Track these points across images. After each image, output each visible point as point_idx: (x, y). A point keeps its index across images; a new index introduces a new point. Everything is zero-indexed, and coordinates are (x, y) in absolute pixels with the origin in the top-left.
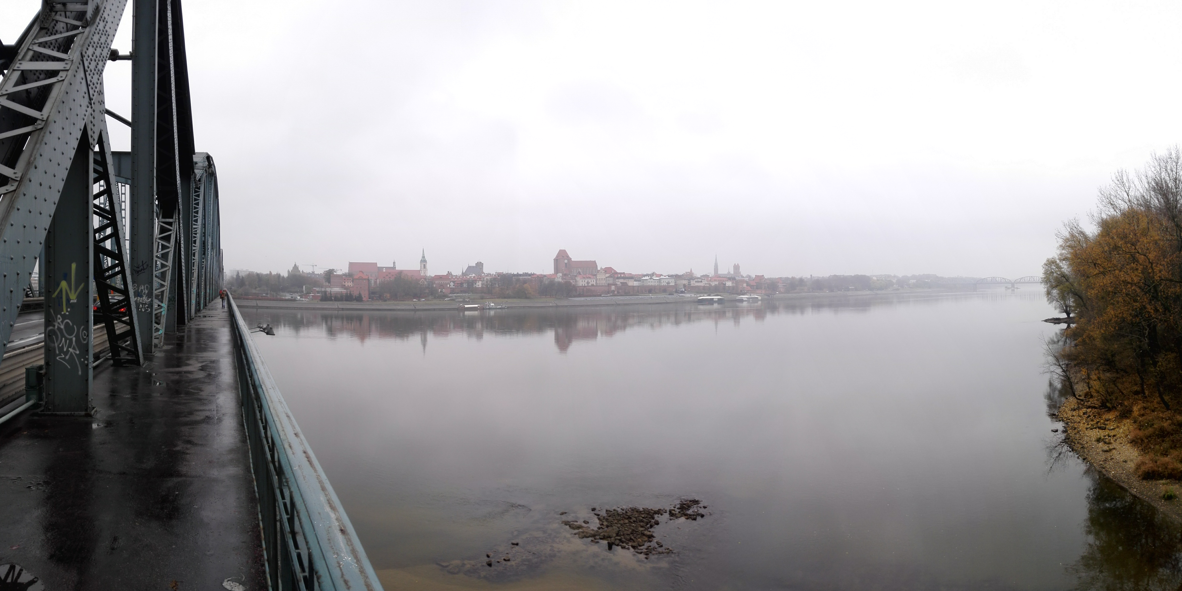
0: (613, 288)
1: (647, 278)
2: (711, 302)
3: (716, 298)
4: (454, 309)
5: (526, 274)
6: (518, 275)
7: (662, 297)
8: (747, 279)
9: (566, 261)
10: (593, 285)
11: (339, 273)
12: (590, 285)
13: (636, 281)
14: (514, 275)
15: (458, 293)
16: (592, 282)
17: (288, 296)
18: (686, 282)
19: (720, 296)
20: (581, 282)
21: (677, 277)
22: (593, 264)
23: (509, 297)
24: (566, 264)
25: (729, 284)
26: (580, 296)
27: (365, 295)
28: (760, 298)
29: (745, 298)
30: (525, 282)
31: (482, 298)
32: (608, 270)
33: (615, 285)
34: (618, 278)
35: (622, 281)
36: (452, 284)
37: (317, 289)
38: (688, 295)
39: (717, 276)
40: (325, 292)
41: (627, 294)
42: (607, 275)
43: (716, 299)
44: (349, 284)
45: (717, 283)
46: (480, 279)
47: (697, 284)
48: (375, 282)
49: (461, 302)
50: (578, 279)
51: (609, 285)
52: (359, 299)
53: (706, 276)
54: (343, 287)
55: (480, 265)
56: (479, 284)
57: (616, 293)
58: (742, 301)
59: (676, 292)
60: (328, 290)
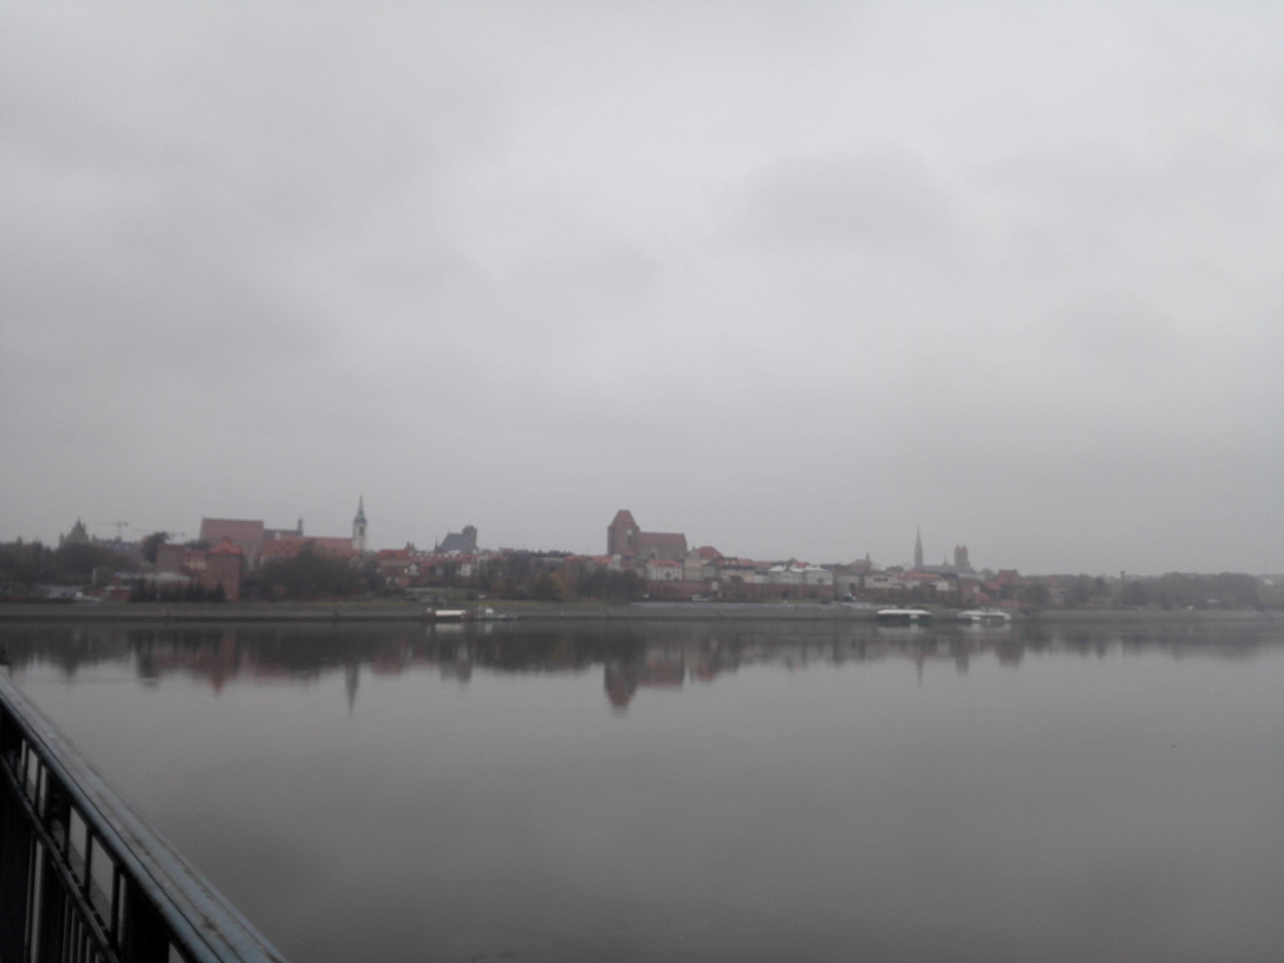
0: (715, 586)
1: (779, 569)
2: (904, 620)
3: (915, 613)
4: (415, 619)
5: (555, 554)
6: (541, 555)
7: (808, 606)
8: (982, 578)
9: (630, 532)
10: (676, 580)
11: (178, 540)
12: (672, 578)
13: (758, 573)
14: (533, 555)
15: (424, 586)
16: (677, 573)
17: (56, 592)
18: (854, 580)
19: (924, 608)
20: (656, 573)
21: (838, 569)
22: (680, 540)
23: (521, 597)
24: (629, 538)
25: (943, 586)
26: (653, 599)
27: (232, 588)
28: (1007, 616)
29: (975, 616)
30: (552, 568)
31: (471, 598)
32: (707, 552)
33: (719, 580)
34: (725, 567)
35: (732, 573)
36: (414, 568)
37: (124, 576)
38: (859, 606)
39: (920, 570)
40: (142, 582)
41: (741, 598)
42: (705, 562)
43: (915, 615)
44: (199, 564)
45: (917, 583)
46: (469, 558)
47: (878, 585)
48: (257, 562)
49: (428, 605)
50: (650, 566)
51: (708, 581)
52: (217, 596)
53: (897, 570)
54: (185, 570)
55: (470, 532)
56: (466, 570)
57: (720, 595)
58: (968, 621)
59: (837, 598)
60: (149, 577)
